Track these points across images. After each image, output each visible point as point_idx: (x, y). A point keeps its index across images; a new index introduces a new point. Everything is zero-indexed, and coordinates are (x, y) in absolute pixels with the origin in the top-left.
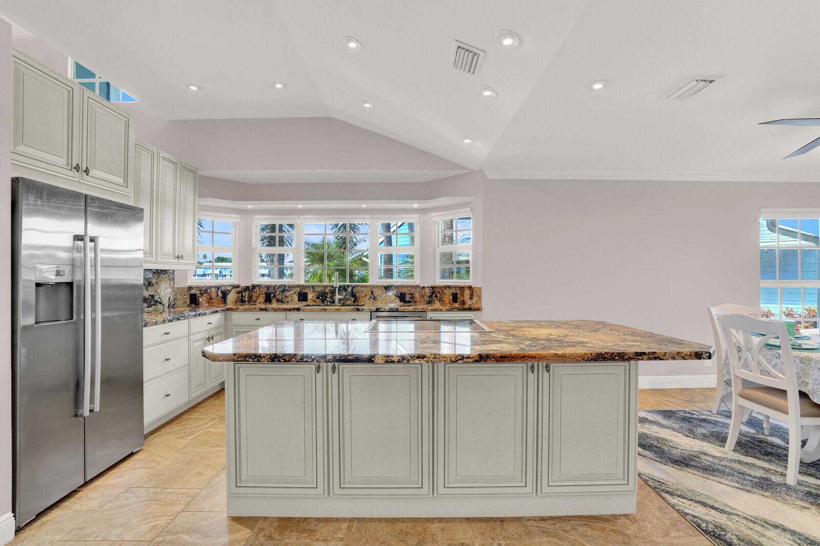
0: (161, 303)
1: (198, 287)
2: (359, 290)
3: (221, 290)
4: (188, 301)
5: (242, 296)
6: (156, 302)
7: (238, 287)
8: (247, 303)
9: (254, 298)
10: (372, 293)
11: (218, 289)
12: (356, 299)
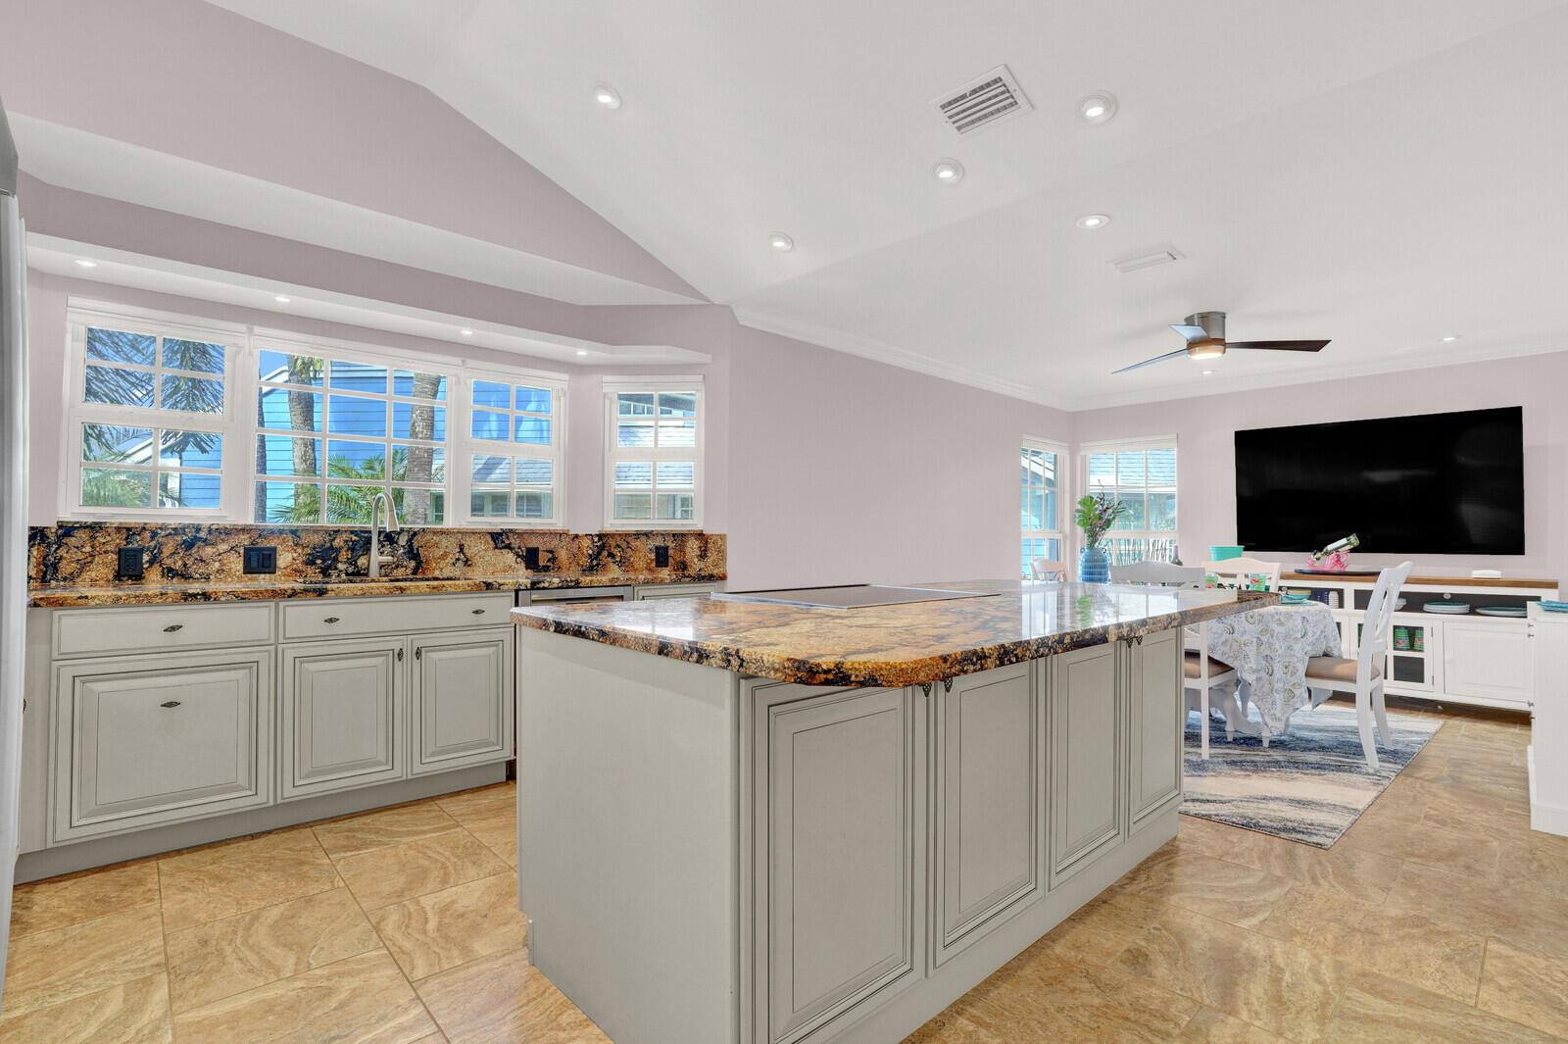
2: (428, 541)
10: (461, 548)
12: (419, 564)
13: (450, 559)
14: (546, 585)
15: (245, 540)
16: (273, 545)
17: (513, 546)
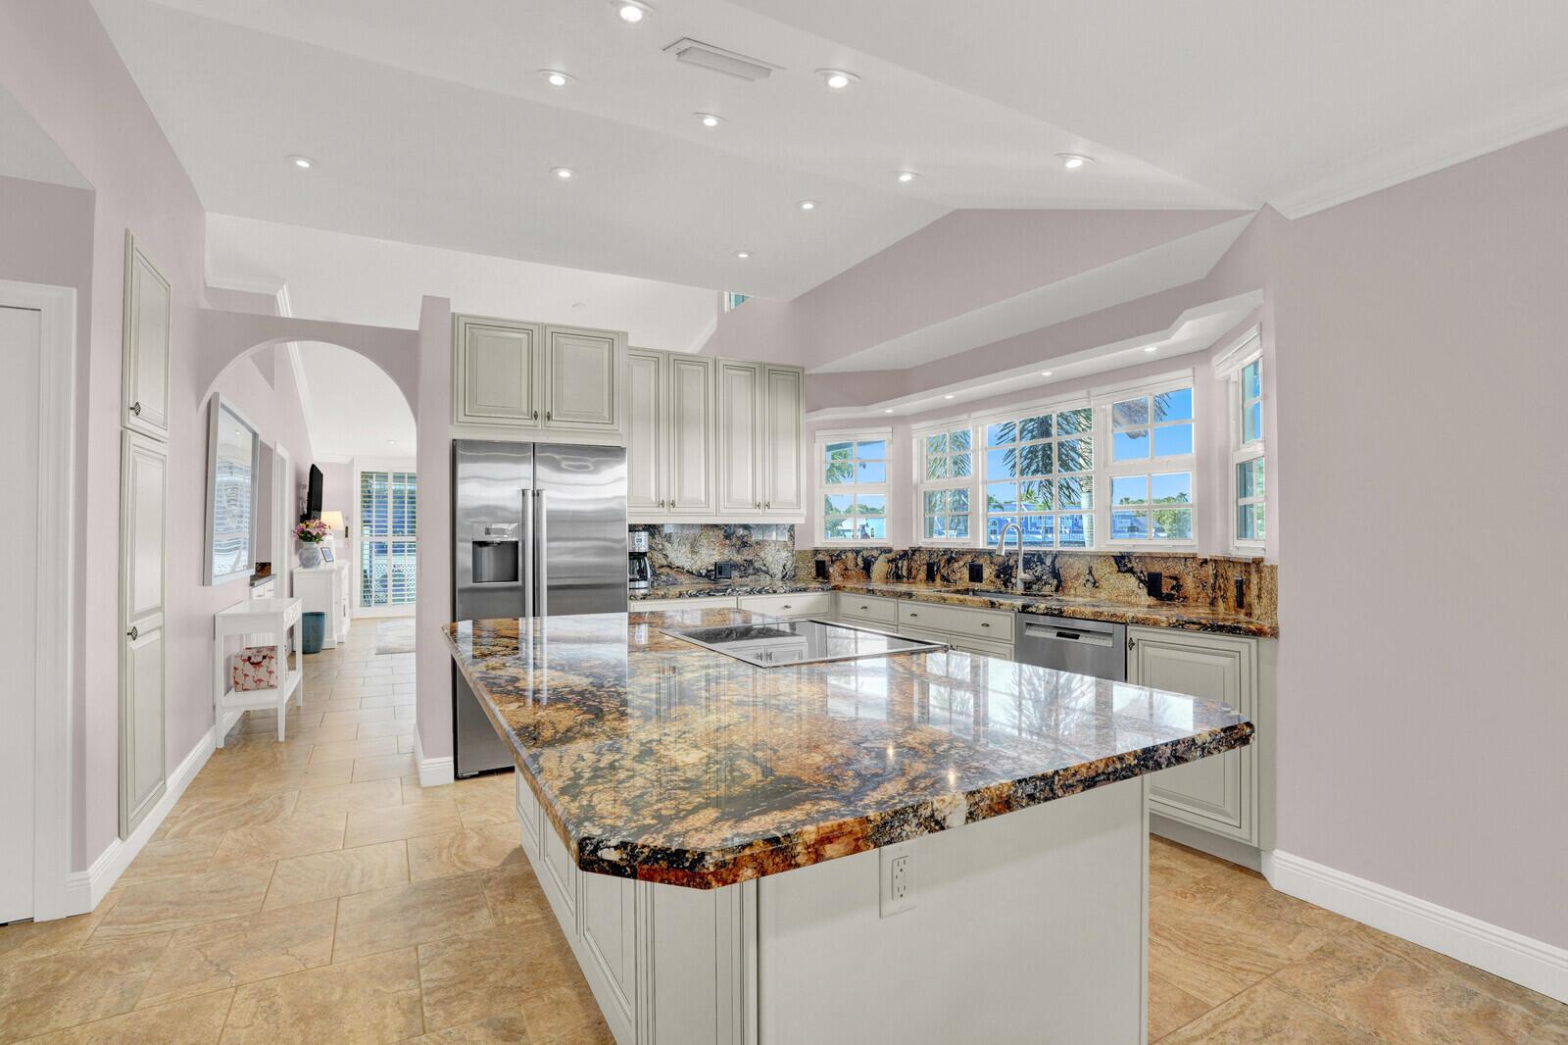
0: (767, 573)
1: (827, 551)
2: (1066, 562)
3: (863, 557)
4: (814, 571)
5: (897, 567)
6: (757, 571)
7: (890, 551)
8: (905, 580)
9: (914, 572)
10: (1090, 569)
11: (857, 555)
12: (1060, 582)
13: (1082, 580)
14: (1034, 610)
15: (968, 558)
16: (981, 562)
17: (1135, 570)
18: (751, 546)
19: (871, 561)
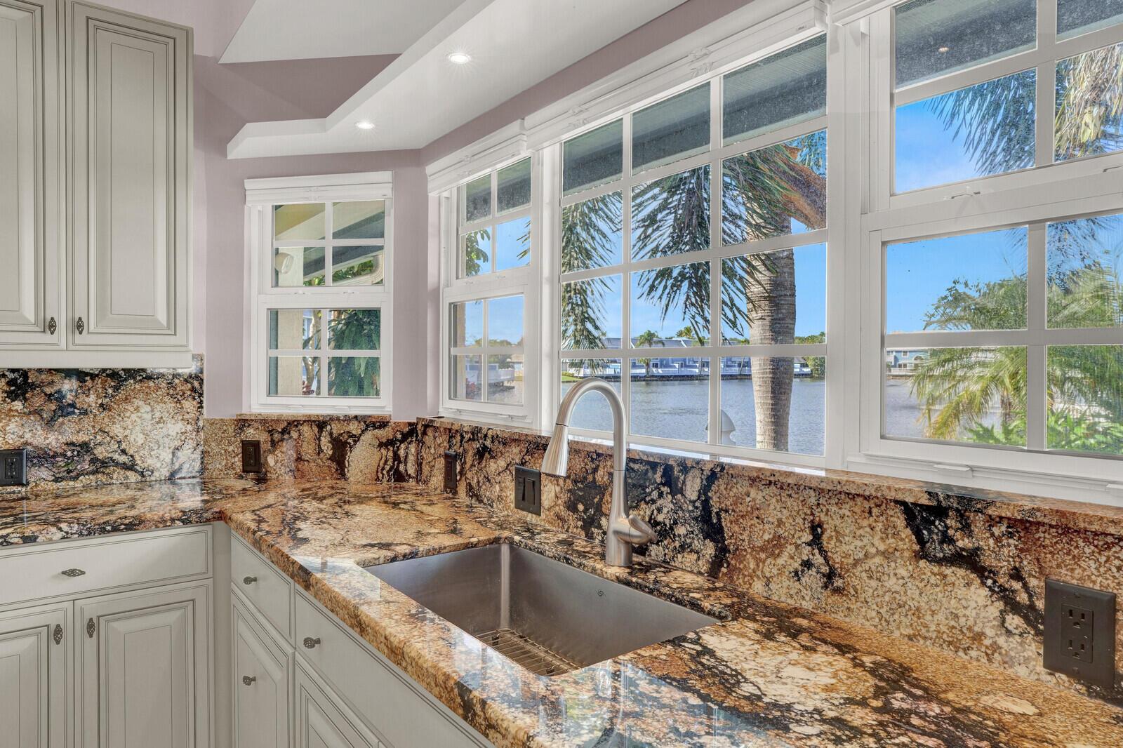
0: (130, 467)
1: (264, 421)
2: (738, 500)
3: (331, 434)
4: (238, 462)
5: (396, 457)
6: (101, 465)
7: (383, 424)
8: (412, 483)
9: (426, 469)
10: (816, 530)
11: (321, 431)
12: (722, 551)
13: (788, 560)
15: (514, 453)
16: (537, 468)
17: (988, 560)
18: (85, 413)
19: (346, 443)
